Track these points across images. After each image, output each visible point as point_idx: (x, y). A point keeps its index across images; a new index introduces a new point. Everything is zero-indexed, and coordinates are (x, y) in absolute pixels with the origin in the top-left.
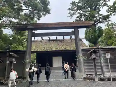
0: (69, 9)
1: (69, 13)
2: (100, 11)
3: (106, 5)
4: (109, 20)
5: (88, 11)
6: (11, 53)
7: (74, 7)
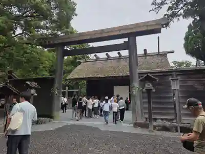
1: (153, 4)
6: (28, 82)
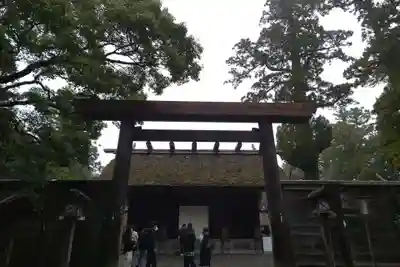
0: (230, 61)
1: (231, 72)
2: (322, 70)
3: (339, 55)
4: (350, 101)
5: (288, 70)
7: (245, 55)
